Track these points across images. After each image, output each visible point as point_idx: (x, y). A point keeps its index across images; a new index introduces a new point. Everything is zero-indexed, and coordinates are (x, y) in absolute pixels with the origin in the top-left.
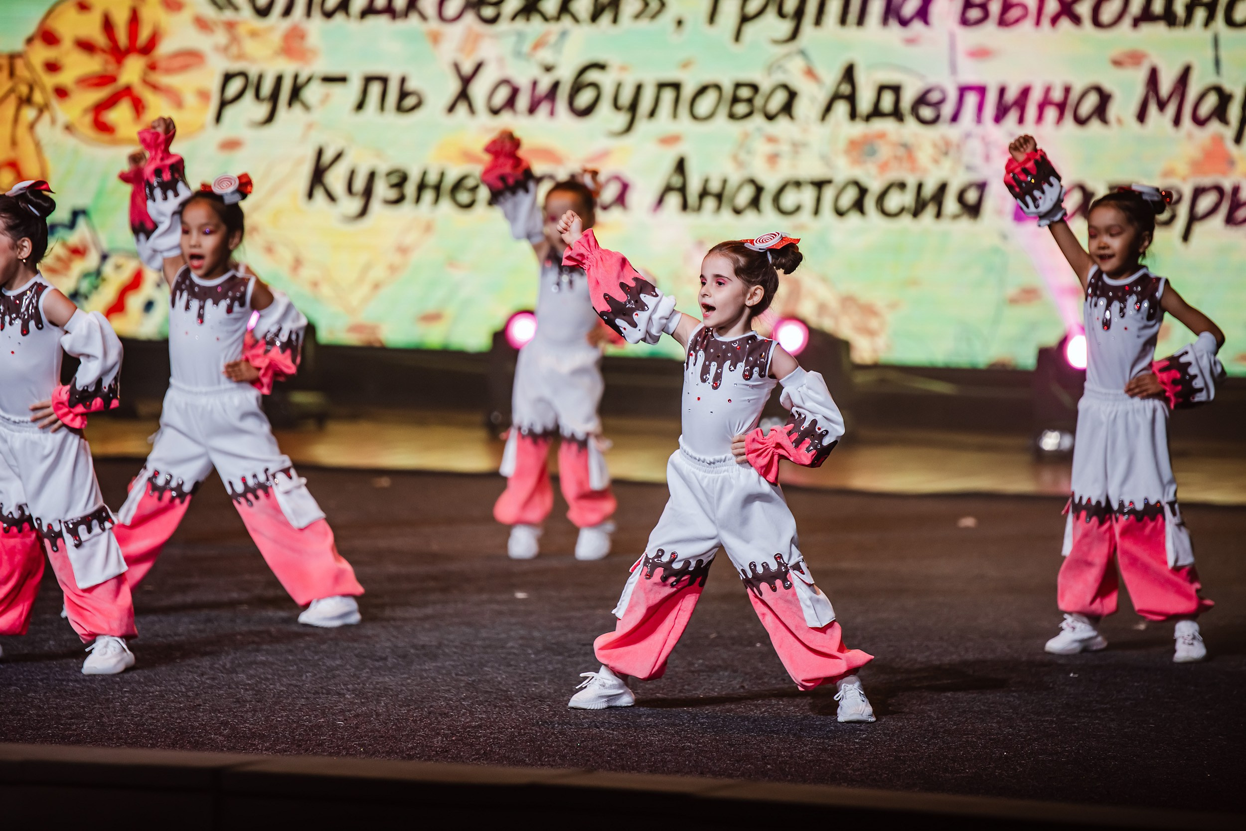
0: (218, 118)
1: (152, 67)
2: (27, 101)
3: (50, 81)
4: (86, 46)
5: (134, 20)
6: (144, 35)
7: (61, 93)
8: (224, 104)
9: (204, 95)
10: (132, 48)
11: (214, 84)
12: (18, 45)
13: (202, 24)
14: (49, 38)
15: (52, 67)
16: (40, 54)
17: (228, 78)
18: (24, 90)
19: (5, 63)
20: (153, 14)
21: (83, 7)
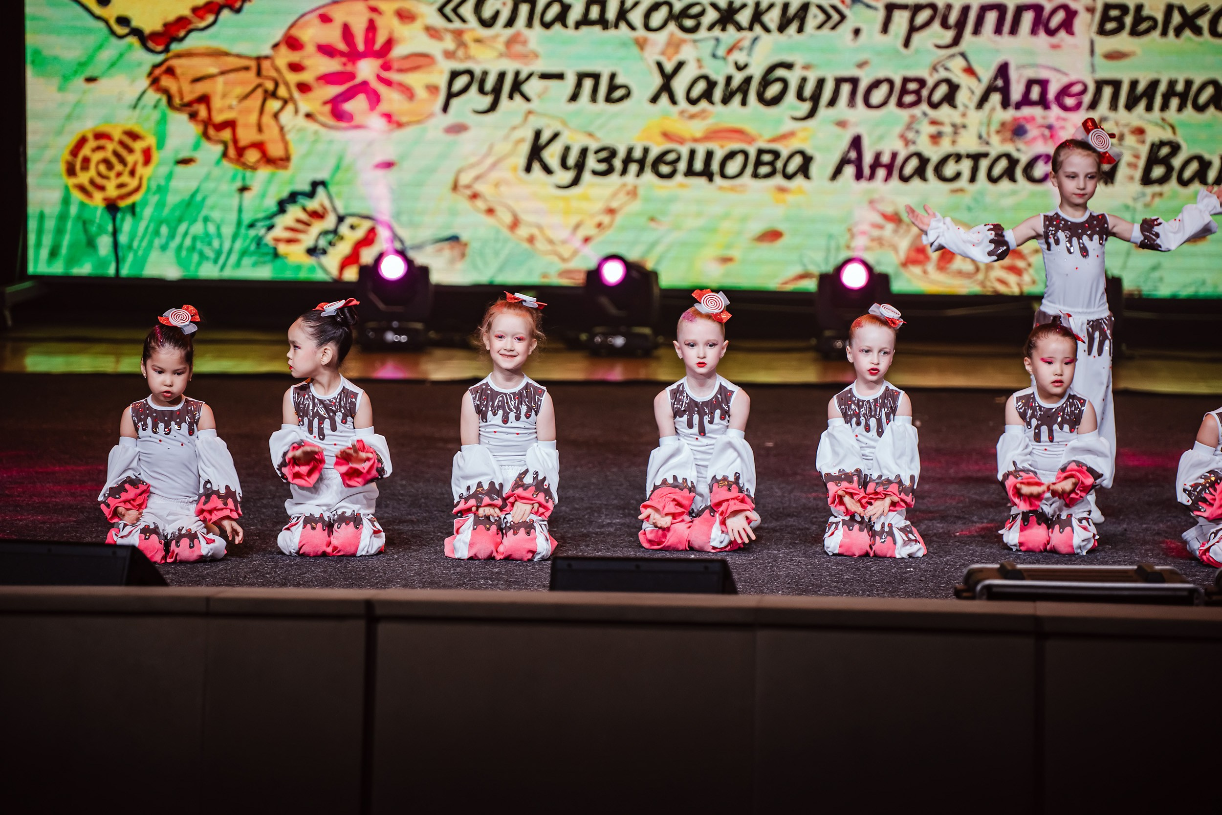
0: (445, 109)
1: (386, 67)
2: (274, 95)
3: (293, 78)
4: (326, 50)
5: (371, 28)
6: (380, 40)
7: (304, 88)
8: (450, 96)
9: (433, 89)
10: (369, 53)
11: (442, 81)
12: (266, 50)
13: (432, 32)
14: (293, 43)
15: (296, 67)
16: (285, 57)
17: (454, 75)
18: (270, 86)
19: (253, 64)
20: (388, 25)
21: (325, 19)
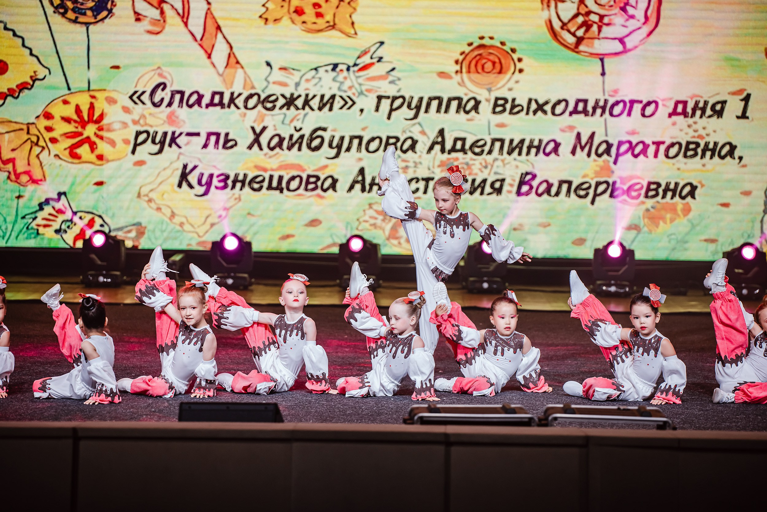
0: (133, 152)
1: (101, 129)
2: (37, 144)
3: (47, 135)
4: (67, 120)
5: (92, 107)
6: (97, 114)
7: (54, 140)
8: (136, 145)
9: (126, 142)
10: (91, 120)
11: (131, 137)
12: (32, 120)
13: (126, 110)
14: (48, 116)
15: (49, 129)
16: (43, 123)
17: (138, 134)
18: (34, 139)
19: (25, 127)
20: (100, 106)
21: (65, 102)
